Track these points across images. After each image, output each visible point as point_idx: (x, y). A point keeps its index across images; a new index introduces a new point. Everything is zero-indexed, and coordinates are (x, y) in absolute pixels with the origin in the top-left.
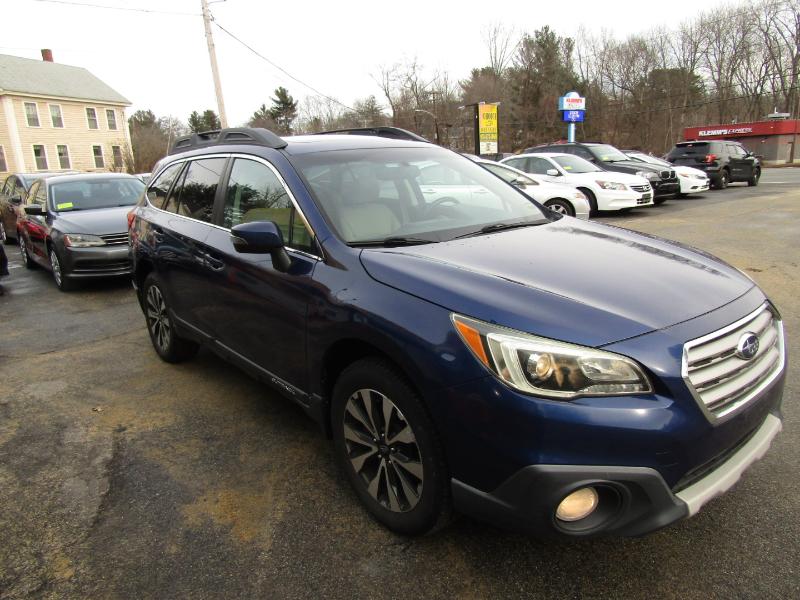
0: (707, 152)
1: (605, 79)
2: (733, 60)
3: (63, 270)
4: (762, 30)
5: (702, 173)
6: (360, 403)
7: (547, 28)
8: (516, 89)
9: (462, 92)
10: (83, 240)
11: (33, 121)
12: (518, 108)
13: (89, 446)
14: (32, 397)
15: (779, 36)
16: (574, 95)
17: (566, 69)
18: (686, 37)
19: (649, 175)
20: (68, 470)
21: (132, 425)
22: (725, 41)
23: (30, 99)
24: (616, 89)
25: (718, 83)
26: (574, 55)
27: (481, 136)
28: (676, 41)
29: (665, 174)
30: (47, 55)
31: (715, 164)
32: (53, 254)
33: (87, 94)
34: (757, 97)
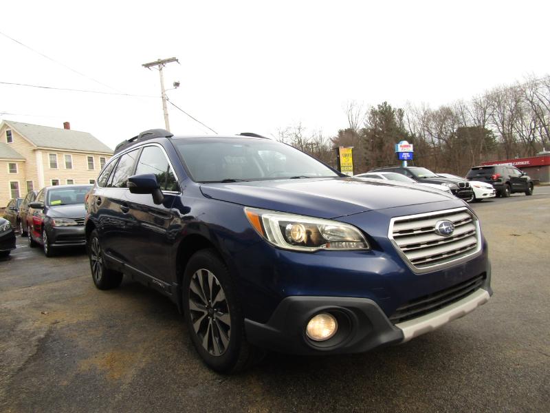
0: (493, 172)
1: (427, 133)
2: (512, 118)
3: (49, 242)
4: (528, 100)
5: (490, 186)
6: (197, 280)
7: (385, 103)
8: (368, 141)
9: (332, 144)
10: (63, 222)
11: (54, 165)
12: (369, 153)
13: (32, 331)
14: (5, 308)
15: (541, 104)
16: (405, 143)
17: (400, 128)
18: (478, 105)
19: (451, 185)
20: (12, 343)
21: (64, 321)
22: (504, 107)
23: (52, 151)
24: (434, 139)
25: (503, 134)
26: (405, 118)
27: (342, 169)
28: (472, 108)
29: (462, 185)
30: (67, 125)
31: (500, 181)
32: (44, 232)
33: (89, 148)
34: (532, 143)
